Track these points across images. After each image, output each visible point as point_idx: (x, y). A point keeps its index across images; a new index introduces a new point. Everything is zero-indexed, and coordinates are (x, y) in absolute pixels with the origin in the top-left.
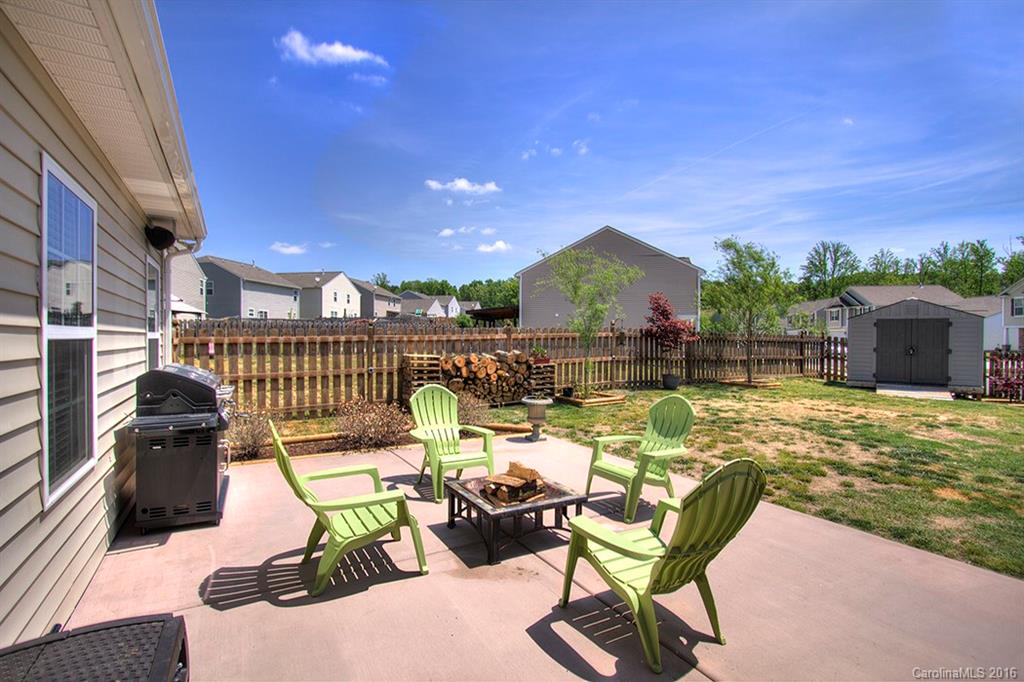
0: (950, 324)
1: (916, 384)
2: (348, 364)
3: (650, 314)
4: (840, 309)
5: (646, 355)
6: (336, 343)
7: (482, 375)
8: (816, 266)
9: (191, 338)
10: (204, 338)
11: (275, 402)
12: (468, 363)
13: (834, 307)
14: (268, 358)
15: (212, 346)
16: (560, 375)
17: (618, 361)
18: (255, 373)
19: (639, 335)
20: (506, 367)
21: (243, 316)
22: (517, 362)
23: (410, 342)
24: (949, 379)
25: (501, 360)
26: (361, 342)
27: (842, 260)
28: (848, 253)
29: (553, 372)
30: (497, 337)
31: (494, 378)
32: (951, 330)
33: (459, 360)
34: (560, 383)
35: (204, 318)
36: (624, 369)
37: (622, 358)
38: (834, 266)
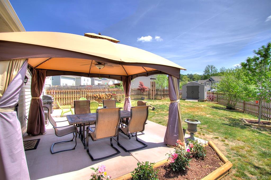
0: (199, 87)
1: (194, 99)
2: (77, 95)
3: (139, 85)
4: (209, 82)
5: (139, 93)
6: (74, 92)
7: (102, 97)
8: (207, 71)
9: (49, 91)
10: (51, 91)
11: (63, 102)
12: (99, 95)
13: (208, 81)
14: (62, 94)
15: (52, 92)
16: (118, 97)
17: (132, 95)
18: (60, 97)
19: (137, 89)
20: (107, 96)
21: (61, 85)
22: (109, 95)
23: (89, 91)
24: (199, 98)
25: (106, 94)
26: (79, 91)
27: (213, 69)
28: (214, 68)
29: (116, 97)
30: (106, 90)
31: (104, 98)
32: (199, 88)
33: (97, 95)
34: (118, 99)
35: (51, 86)
36: (133, 97)
37: (133, 94)
38: (212, 71)
